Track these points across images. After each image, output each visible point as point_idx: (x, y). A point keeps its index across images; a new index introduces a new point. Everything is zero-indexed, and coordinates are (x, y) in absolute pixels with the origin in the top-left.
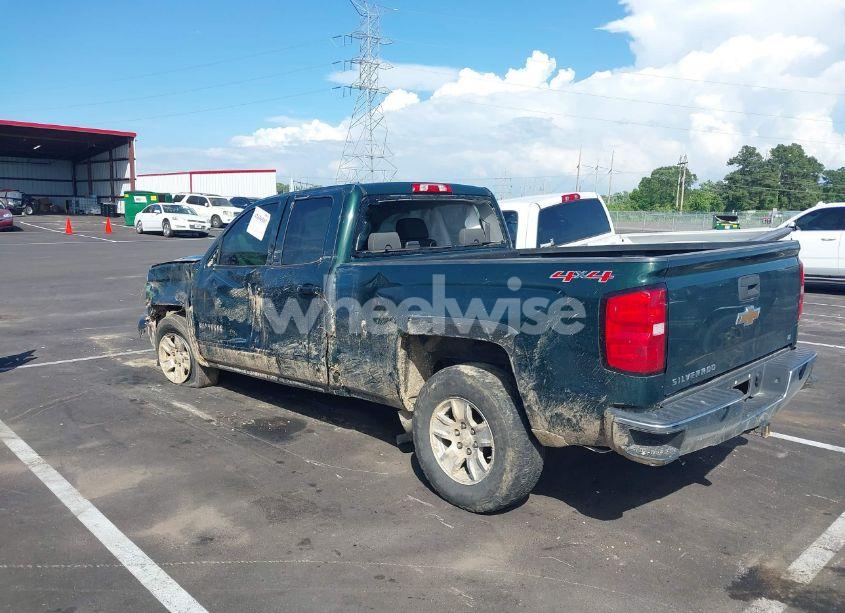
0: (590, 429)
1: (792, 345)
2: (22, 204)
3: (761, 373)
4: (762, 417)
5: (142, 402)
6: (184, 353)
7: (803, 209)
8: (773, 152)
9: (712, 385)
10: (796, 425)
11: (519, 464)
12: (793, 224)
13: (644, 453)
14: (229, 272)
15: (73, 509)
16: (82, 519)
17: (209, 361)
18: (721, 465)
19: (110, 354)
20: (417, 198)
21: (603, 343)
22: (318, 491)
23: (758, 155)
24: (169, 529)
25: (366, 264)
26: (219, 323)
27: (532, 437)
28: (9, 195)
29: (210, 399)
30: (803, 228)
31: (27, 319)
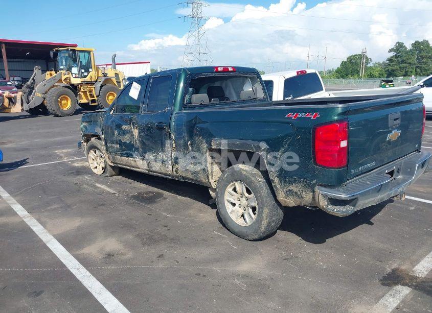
0: (307, 197)
1: (418, 150)
2: (22, 83)
3: (401, 166)
4: (401, 189)
5: (81, 184)
6: (101, 159)
7: (428, 76)
8: (413, 45)
9: (374, 173)
10: (421, 192)
11: (270, 216)
12: (422, 84)
13: (336, 210)
14: (121, 117)
15: (44, 240)
16: (49, 245)
17: (114, 163)
18: (379, 214)
19: (65, 160)
20: (217, 75)
21: (314, 152)
22: (169, 230)
23: (405, 46)
24: (92, 250)
25: (189, 112)
26: (117, 143)
27: (277, 202)
28: (15, 79)
29: (115, 182)
30: (428, 86)
31: (25, 143)
